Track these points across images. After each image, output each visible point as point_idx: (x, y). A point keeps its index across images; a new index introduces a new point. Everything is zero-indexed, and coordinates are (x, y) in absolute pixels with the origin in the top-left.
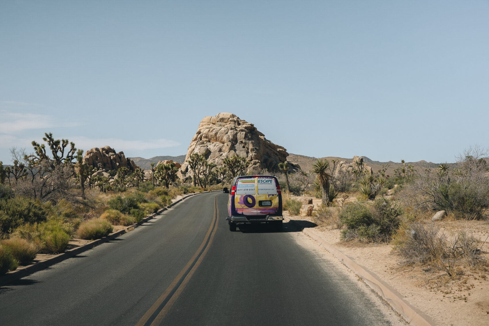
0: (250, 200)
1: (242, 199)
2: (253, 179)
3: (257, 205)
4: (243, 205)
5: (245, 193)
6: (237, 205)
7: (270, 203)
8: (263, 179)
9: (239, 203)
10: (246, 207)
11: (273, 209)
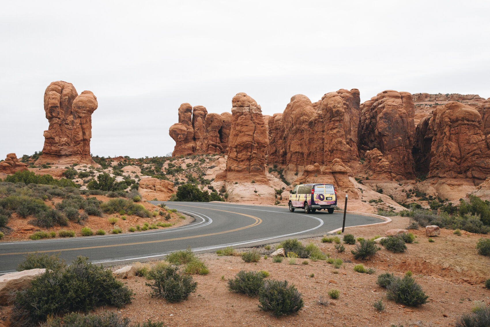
0: (322, 197)
1: (318, 196)
2: (322, 186)
3: (325, 199)
4: (318, 199)
5: (319, 193)
6: (315, 199)
7: (331, 198)
8: (328, 186)
9: (316, 198)
10: (320, 200)
11: (332, 202)
